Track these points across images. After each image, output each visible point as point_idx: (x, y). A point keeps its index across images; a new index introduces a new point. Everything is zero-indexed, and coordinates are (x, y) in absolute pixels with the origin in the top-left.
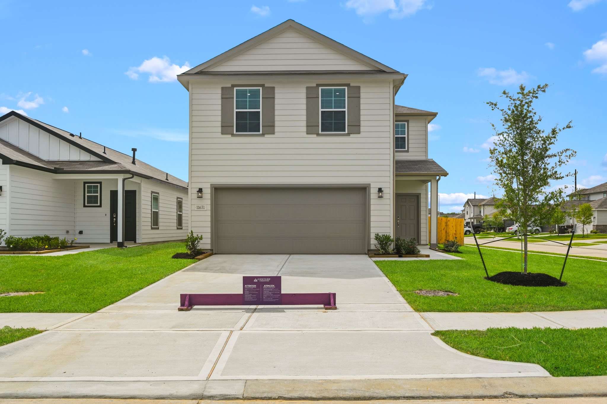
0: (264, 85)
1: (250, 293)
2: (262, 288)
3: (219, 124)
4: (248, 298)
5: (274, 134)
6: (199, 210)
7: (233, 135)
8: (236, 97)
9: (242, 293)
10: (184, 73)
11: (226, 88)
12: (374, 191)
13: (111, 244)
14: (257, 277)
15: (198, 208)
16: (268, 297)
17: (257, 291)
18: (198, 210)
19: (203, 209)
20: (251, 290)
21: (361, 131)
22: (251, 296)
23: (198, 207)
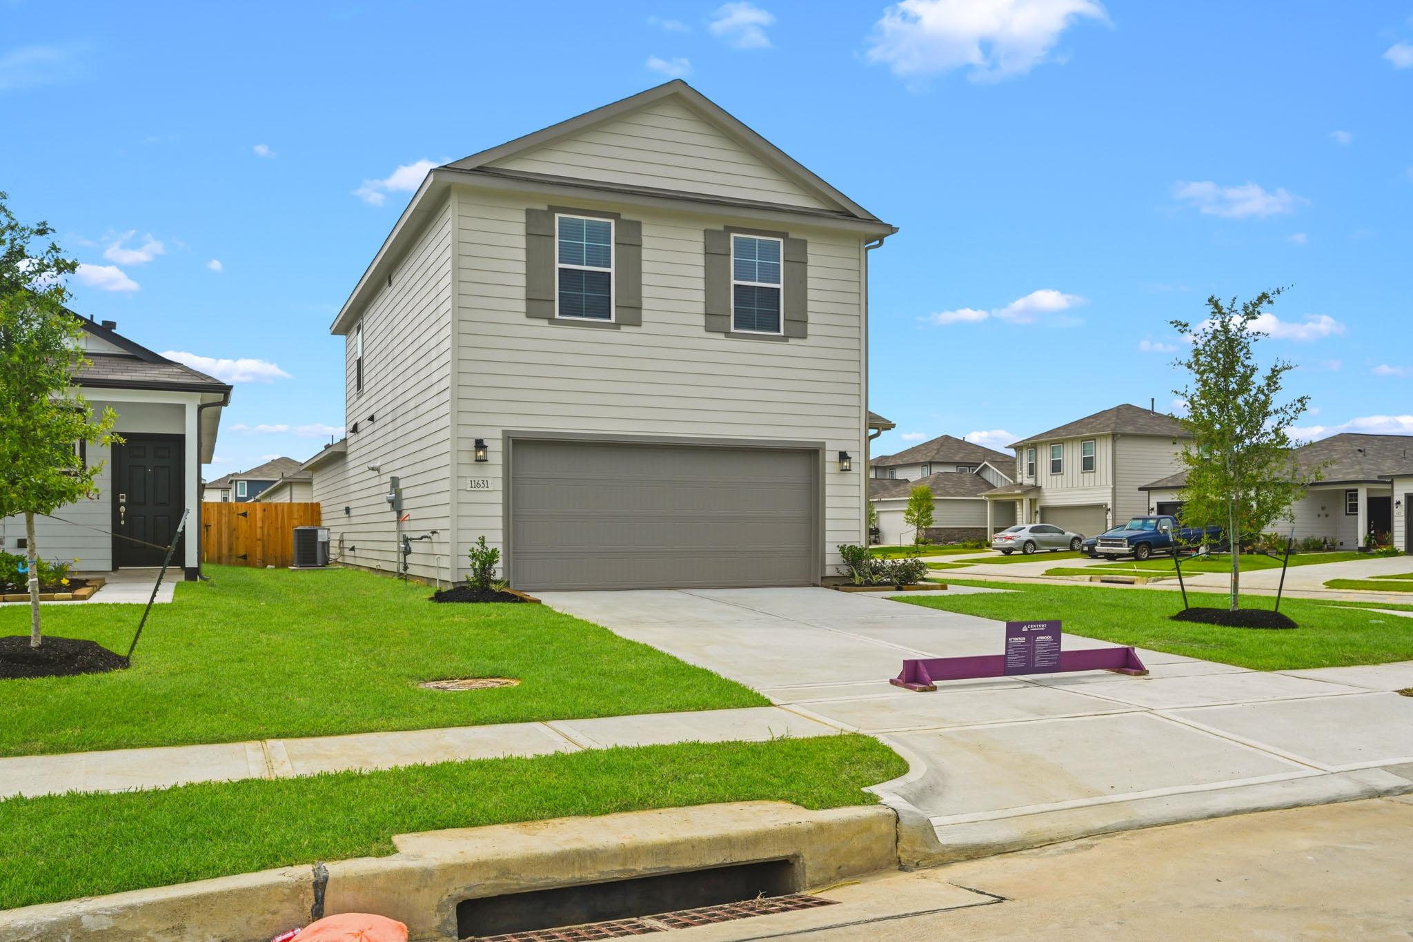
0: (619, 214)
1: (1016, 654)
2: (1035, 643)
3: (521, 293)
4: (1013, 662)
5: (640, 325)
6: (475, 489)
7: (552, 320)
8: (559, 236)
9: (1004, 653)
10: (445, 166)
11: (537, 211)
12: (831, 457)
13: (112, 574)
14: (1027, 623)
15: (473, 486)
16: (1042, 659)
17: (1026, 648)
18: (472, 489)
19: (485, 489)
20: (1016, 647)
21: (809, 333)
22: (1018, 659)
23: (473, 482)
